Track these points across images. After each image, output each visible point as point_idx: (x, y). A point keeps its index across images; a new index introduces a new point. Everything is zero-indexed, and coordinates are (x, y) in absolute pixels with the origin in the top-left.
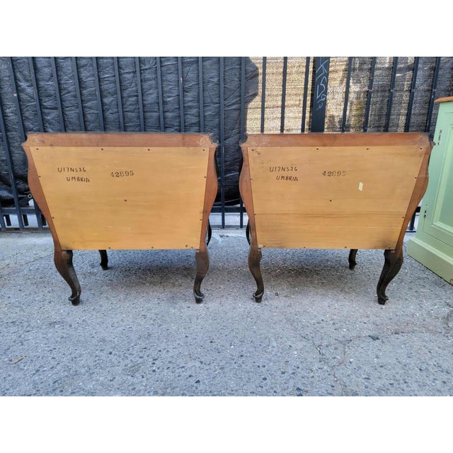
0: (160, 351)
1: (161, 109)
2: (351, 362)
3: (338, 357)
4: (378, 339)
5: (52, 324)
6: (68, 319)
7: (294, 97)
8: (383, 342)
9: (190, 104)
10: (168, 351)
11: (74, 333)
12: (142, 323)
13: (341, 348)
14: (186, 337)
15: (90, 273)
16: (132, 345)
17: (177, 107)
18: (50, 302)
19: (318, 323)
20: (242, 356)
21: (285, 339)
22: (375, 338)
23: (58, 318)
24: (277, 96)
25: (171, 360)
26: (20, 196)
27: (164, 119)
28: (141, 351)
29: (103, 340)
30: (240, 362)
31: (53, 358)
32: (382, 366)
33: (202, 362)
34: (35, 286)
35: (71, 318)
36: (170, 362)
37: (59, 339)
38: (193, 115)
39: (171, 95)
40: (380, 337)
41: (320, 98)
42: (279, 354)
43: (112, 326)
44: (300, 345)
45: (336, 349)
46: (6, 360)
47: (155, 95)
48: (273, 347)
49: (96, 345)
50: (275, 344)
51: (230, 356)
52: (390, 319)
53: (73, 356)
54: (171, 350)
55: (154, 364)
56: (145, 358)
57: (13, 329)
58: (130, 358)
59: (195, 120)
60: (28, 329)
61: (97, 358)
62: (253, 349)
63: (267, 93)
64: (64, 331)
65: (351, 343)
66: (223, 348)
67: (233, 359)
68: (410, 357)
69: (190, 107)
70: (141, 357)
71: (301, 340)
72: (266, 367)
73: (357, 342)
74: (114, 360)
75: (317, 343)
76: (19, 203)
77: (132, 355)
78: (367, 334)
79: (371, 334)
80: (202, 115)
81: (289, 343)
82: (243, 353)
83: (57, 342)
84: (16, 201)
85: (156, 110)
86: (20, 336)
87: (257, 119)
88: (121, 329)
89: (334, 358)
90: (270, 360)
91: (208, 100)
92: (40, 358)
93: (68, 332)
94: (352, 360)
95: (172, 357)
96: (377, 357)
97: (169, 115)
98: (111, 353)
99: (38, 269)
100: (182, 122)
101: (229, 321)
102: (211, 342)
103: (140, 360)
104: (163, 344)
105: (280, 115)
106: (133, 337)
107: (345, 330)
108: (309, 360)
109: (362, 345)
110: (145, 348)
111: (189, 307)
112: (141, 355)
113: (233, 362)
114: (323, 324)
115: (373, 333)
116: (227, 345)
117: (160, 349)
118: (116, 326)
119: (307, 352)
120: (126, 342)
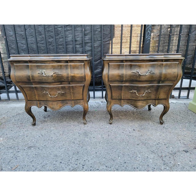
0: (85, 161)
1: (74, 43)
2: (179, 165)
3: (172, 162)
4: (188, 152)
5: (30, 148)
6: (37, 145)
7: (135, 38)
8: (191, 153)
9: (87, 41)
10: (89, 161)
11: (41, 152)
12: (73, 146)
13: (172, 157)
14: (96, 153)
15: (44, 121)
16: (71, 158)
17: (81, 42)
18: (27, 136)
19: (157, 144)
20: (125, 163)
21: (144, 153)
22: (187, 152)
23: (32, 145)
24: (128, 37)
25: (91, 166)
26: (8, 85)
27: (75, 48)
28: (76, 161)
29: (56, 156)
30: (125, 166)
31: (33, 166)
32: (194, 166)
33: (106, 167)
34: (19, 128)
35: (38, 144)
36: (91, 167)
37: (34, 156)
38: (89, 46)
39: (78, 37)
40: (188, 151)
41: (148, 38)
42: (143, 161)
44: (152, 156)
45: (170, 158)
47: (72, 37)
48: (139, 157)
49: (53, 158)
51: (120, 163)
52: (191, 141)
53: (43, 164)
54: (90, 160)
55: (83, 168)
56: (78, 165)
57: (11, 151)
58: (71, 165)
59: (90, 48)
60: (18, 151)
61: (55, 165)
62: (130, 159)
63: (123, 36)
64: (36, 151)
65: (176, 154)
66: (115, 159)
67: (122, 165)
69: (88, 43)
70: (76, 165)
71: (152, 154)
72: (139, 168)
73: (178, 154)
74: (63, 166)
75: (160, 155)
76: (7, 88)
77: (72, 163)
78: (182, 150)
79: (184, 149)
80: (93, 46)
81: (146, 155)
82: (126, 161)
83: (33, 157)
84: (6, 87)
85: (71, 44)
86: (15, 155)
87: (118, 48)
88: (63, 149)
89: (170, 163)
90: (139, 164)
91: (96, 39)
92: (26, 166)
93: (38, 152)
94: (179, 163)
95: (91, 164)
96: (190, 161)
97: (78, 46)
98: (61, 163)
99: (19, 119)
100: (84, 49)
101: (115, 144)
103: (76, 166)
104: (86, 157)
105: (129, 46)
106: (71, 153)
107: (171, 148)
108: (159, 164)
109: (182, 155)
110: (77, 159)
111: (94, 137)
112: (76, 163)
113: (122, 166)
114: (160, 145)
115: (185, 149)
116: (117, 157)
117: (85, 160)
118: (61, 148)
119: (156, 160)
120: (67, 156)
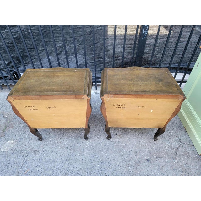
2: (138, 173)
3: (134, 171)
4: (149, 161)
5: (35, 151)
6: (39, 149)
8: (151, 163)
11: (43, 157)
12: (66, 152)
13: (136, 166)
14: (82, 160)
16: (64, 164)
19: (130, 152)
20: (101, 170)
21: (117, 161)
22: (148, 160)
23: (36, 149)
29: (54, 162)
31: (38, 170)
33: (88, 173)
34: (24, 128)
37: (38, 160)
41: (144, 33)
42: (114, 169)
43: (56, 154)
44: (121, 164)
45: (134, 166)
46: (23, 171)
48: (112, 165)
49: (52, 164)
50: (113, 164)
51: (97, 170)
52: (156, 150)
53: (45, 169)
54: (77, 167)
55: (72, 174)
56: (69, 171)
57: (21, 155)
58: (64, 171)
60: (27, 155)
61: (53, 171)
62: (105, 166)
64: (40, 156)
65: (140, 163)
66: (95, 166)
68: (158, 171)
70: (68, 171)
71: (122, 162)
74: (58, 172)
75: (128, 163)
77: (64, 169)
78: (146, 158)
81: (118, 163)
82: (102, 169)
83: (38, 162)
84: (3, 78)
86: (25, 159)
88: (59, 155)
89: (133, 171)
92: (34, 170)
94: (138, 172)
95: (78, 170)
98: (57, 168)
101: (98, 151)
102: (91, 163)
106: (64, 159)
107: (139, 156)
108: (124, 172)
109: (143, 164)
110: (69, 166)
111: (83, 142)
112: (67, 169)
113: (98, 173)
114: (131, 153)
115: (148, 158)
116: (97, 164)
117: (73, 166)
118: (57, 153)
119: (124, 168)
120: (61, 162)
